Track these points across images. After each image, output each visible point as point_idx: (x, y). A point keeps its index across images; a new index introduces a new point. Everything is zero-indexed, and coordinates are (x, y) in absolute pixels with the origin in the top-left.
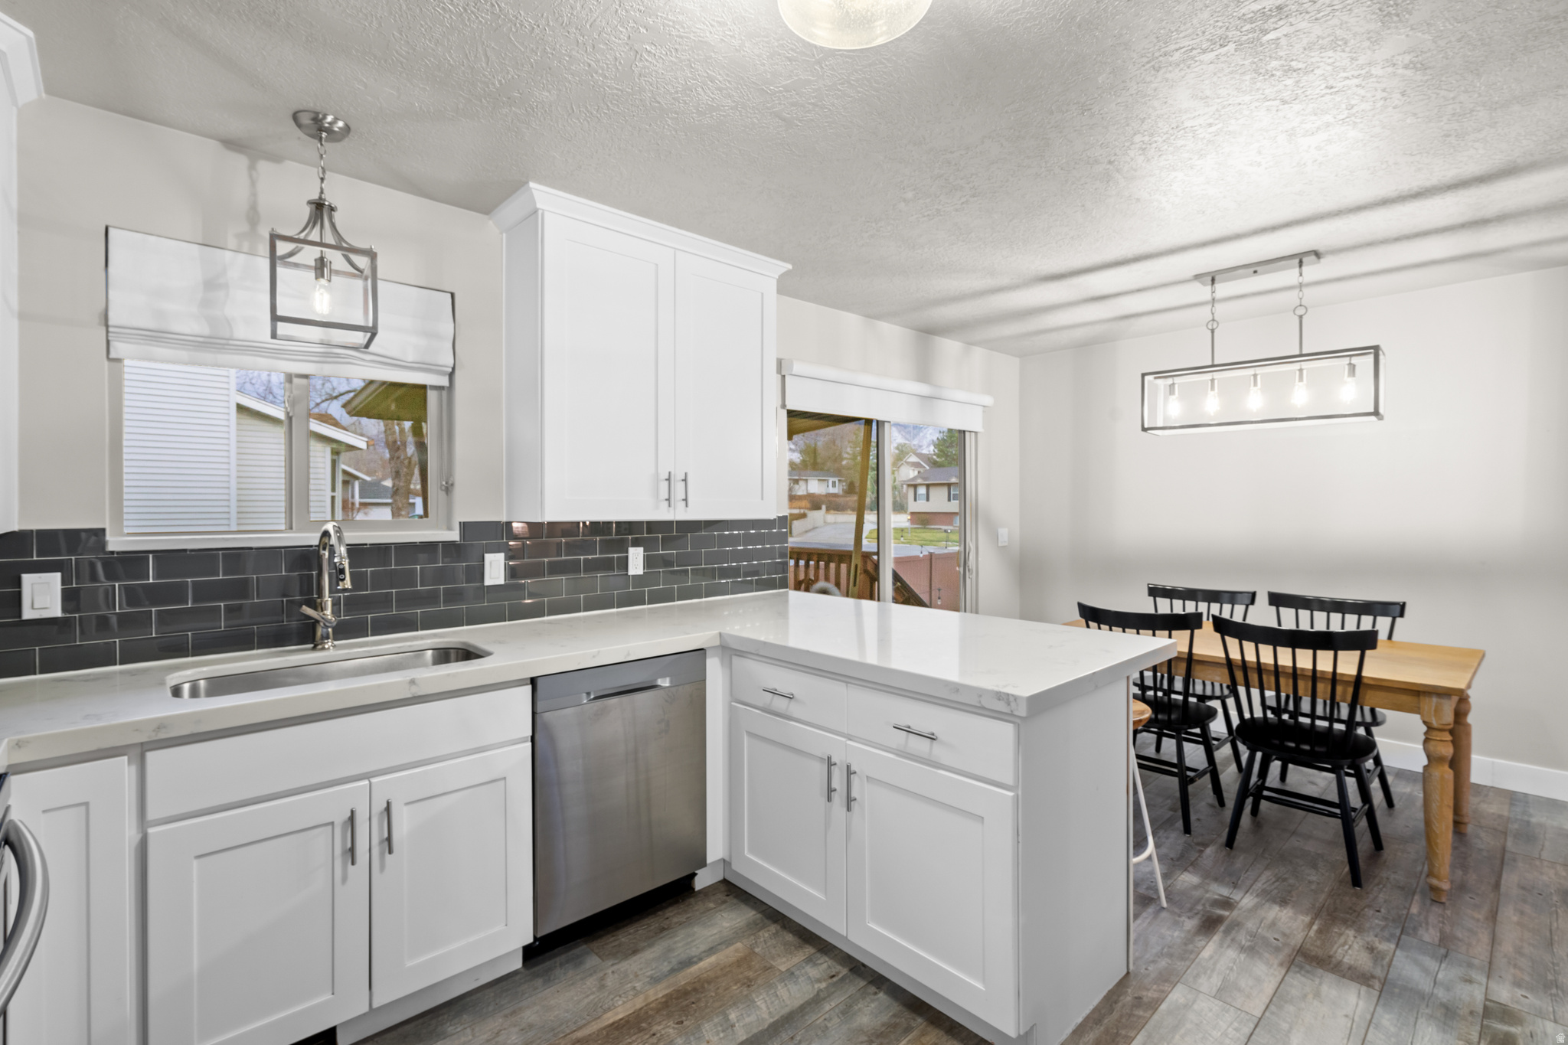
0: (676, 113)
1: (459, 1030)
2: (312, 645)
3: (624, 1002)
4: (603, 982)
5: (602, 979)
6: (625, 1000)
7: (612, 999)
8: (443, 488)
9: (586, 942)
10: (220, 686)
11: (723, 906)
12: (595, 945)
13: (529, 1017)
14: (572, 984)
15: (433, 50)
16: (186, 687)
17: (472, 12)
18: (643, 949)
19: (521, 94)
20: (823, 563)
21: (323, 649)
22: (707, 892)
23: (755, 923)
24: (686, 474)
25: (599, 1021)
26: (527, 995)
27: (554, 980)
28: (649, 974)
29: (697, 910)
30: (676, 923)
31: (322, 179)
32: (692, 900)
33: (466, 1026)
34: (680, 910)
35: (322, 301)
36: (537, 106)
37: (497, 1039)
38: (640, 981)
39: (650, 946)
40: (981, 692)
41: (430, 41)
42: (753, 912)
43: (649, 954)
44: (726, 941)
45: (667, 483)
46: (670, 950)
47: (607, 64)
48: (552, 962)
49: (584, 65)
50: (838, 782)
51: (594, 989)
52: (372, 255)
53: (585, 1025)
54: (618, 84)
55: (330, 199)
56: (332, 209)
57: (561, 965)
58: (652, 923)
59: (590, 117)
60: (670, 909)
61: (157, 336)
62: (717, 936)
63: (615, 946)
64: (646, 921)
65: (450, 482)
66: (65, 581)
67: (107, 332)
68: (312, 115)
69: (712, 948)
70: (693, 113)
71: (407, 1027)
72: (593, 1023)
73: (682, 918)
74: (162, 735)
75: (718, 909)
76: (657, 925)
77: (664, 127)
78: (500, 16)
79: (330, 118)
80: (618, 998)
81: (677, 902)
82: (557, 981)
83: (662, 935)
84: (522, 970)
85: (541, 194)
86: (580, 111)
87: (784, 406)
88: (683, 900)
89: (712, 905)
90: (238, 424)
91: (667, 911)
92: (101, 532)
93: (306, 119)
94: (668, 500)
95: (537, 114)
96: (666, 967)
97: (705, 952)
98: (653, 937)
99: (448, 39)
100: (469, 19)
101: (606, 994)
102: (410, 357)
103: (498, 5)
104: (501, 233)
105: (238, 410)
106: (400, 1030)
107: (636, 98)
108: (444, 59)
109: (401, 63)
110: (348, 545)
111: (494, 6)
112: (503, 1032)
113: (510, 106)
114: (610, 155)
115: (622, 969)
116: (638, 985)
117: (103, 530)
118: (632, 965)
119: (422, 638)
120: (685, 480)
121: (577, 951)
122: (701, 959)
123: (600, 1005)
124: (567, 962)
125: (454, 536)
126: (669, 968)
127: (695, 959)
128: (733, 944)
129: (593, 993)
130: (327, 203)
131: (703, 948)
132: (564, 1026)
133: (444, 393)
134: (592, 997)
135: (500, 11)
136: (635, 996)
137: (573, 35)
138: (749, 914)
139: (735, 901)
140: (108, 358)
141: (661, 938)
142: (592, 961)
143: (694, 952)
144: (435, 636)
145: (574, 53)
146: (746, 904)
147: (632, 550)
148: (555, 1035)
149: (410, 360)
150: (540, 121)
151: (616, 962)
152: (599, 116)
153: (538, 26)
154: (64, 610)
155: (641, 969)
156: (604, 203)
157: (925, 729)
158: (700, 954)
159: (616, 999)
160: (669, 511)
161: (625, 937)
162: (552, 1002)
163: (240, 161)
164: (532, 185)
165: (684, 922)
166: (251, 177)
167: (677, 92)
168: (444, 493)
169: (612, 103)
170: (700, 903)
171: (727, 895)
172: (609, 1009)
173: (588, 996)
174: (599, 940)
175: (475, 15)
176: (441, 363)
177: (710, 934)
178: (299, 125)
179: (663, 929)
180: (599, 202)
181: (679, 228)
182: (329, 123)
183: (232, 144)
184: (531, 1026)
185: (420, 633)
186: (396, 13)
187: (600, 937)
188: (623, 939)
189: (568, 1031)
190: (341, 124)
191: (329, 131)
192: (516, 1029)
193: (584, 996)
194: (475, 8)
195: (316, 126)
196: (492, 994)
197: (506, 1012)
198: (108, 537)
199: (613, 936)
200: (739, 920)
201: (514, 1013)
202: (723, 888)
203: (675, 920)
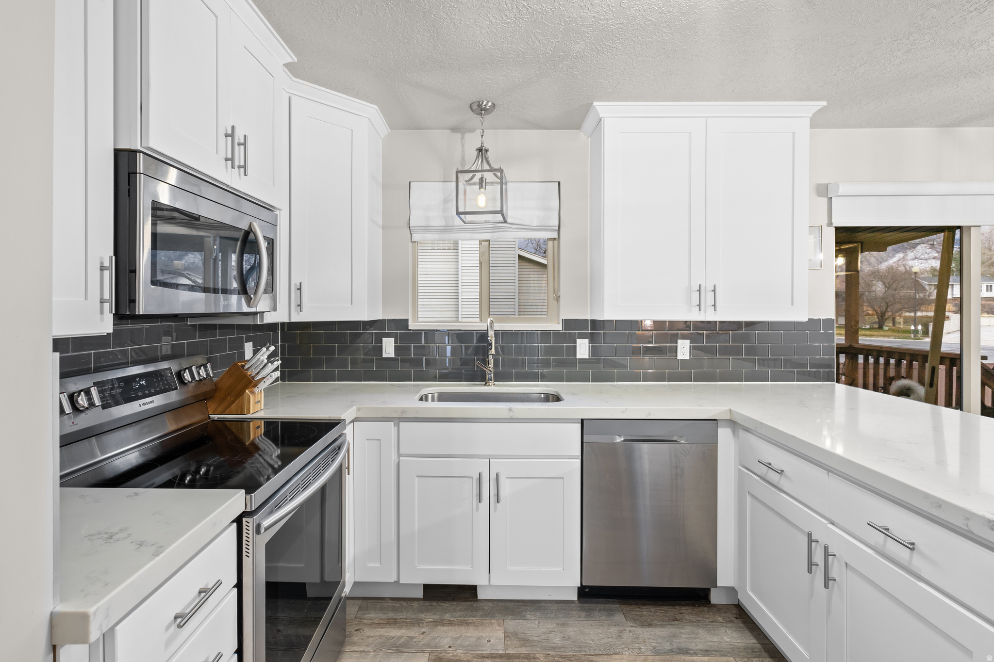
0: (666, 22)
1: (532, 619)
2: (485, 383)
3: (630, 655)
4: (621, 634)
5: (621, 632)
6: (631, 653)
7: (623, 648)
8: (555, 299)
9: (620, 603)
10: (443, 397)
11: (730, 625)
12: (625, 608)
13: (570, 632)
14: (602, 625)
15: (511, 48)
16: (430, 396)
17: (519, 18)
18: (656, 626)
19: (564, 52)
20: (905, 362)
21: (489, 385)
22: (719, 608)
23: (753, 650)
24: (714, 286)
25: (609, 657)
26: (574, 618)
27: (592, 617)
28: (653, 644)
29: (706, 618)
30: (687, 620)
31: (482, 136)
32: (706, 609)
33: (537, 619)
34: (694, 612)
35: (482, 201)
36: (576, 55)
37: (549, 635)
38: (645, 646)
39: (662, 626)
40: (969, 515)
41: (508, 43)
42: (754, 641)
43: (658, 632)
44: (722, 651)
45: (698, 293)
46: (674, 636)
47: (604, 11)
48: (596, 605)
49: (592, 19)
50: (818, 558)
51: (614, 636)
52: (501, 171)
53: (600, 655)
54: (618, 21)
55: (486, 146)
56: (487, 151)
57: (600, 610)
58: (669, 611)
59: (610, 49)
60: (687, 608)
61: (426, 229)
62: (716, 644)
63: (638, 615)
64: (666, 608)
65: (558, 295)
66: (396, 342)
67: (410, 230)
68: (477, 104)
69: (709, 651)
70: (679, 16)
71: (510, 604)
72: (605, 657)
73: (693, 618)
74: (404, 416)
75: (725, 624)
76: (672, 614)
77: (662, 35)
78: (534, 13)
79: (485, 103)
80: (627, 649)
81: (693, 605)
82: (593, 618)
83: (673, 623)
84: (577, 602)
85: (601, 107)
86: (602, 48)
87: (830, 224)
88: (699, 606)
89: (720, 620)
90: (519, 265)
91: (683, 608)
92: (406, 321)
93: (475, 107)
94: (699, 305)
95: (579, 60)
96: (667, 646)
97: (701, 650)
98: (666, 621)
99: (515, 38)
100: (520, 22)
101: (620, 643)
102: (535, 223)
103: (529, 7)
104: (588, 139)
105: (519, 259)
106: (506, 603)
107: (634, 24)
108: (518, 50)
109: (501, 61)
110: (495, 330)
111: (528, 9)
112: (553, 632)
113: (562, 62)
114: (634, 68)
115: (636, 632)
116: (643, 648)
117: (407, 320)
118: (645, 633)
119: (538, 386)
120: (714, 291)
121: (612, 606)
122: (696, 654)
123: (614, 648)
124: (604, 610)
125: (559, 327)
126: (669, 648)
127: (691, 652)
128: (727, 656)
129: (612, 638)
130: (484, 148)
131: (700, 647)
132: (587, 649)
133: (556, 242)
134: (611, 640)
135: (532, 10)
136: (639, 654)
137: (577, 3)
138: (751, 641)
139: (742, 625)
140: (412, 242)
141: (671, 625)
142: (619, 617)
143: (692, 646)
144: (546, 386)
145: (582, 14)
146: (751, 632)
147: (680, 342)
148: (580, 651)
149: (535, 226)
150: (582, 64)
151: (635, 625)
152: (615, 46)
153: (555, 8)
154: (395, 355)
155: (649, 639)
156: (646, 101)
157: (906, 537)
158: (697, 650)
159: (625, 649)
160: (700, 314)
161: (647, 611)
162: (586, 630)
163: (458, 136)
164: (595, 104)
165: (694, 622)
166: (462, 142)
167: (660, 8)
168: (556, 301)
169: (619, 35)
170: (711, 613)
171: (737, 618)
172: (618, 654)
173: (609, 638)
174: (629, 606)
175: (522, 19)
176: (551, 225)
177: (710, 639)
178: (473, 111)
179: (675, 619)
180: (642, 101)
181: (708, 101)
182: (484, 106)
183: (454, 129)
184: (569, 638)
185: (540, 383)
186: (487, 36)
187: (630, 604)
188: (645, 613)
189: (589, 653)
190: (490, 104)
191: (485, 110)
192: (561, 635)
193: (606, 636)
194: (519, 15)
195: (480, 109)
196: (556, 608)
197: (559, 622)
198: (410, 323)
199: (639, 608)
200: (739, 641)
201: (563, 624)
202: (735, 611)
203: (687, 617)
